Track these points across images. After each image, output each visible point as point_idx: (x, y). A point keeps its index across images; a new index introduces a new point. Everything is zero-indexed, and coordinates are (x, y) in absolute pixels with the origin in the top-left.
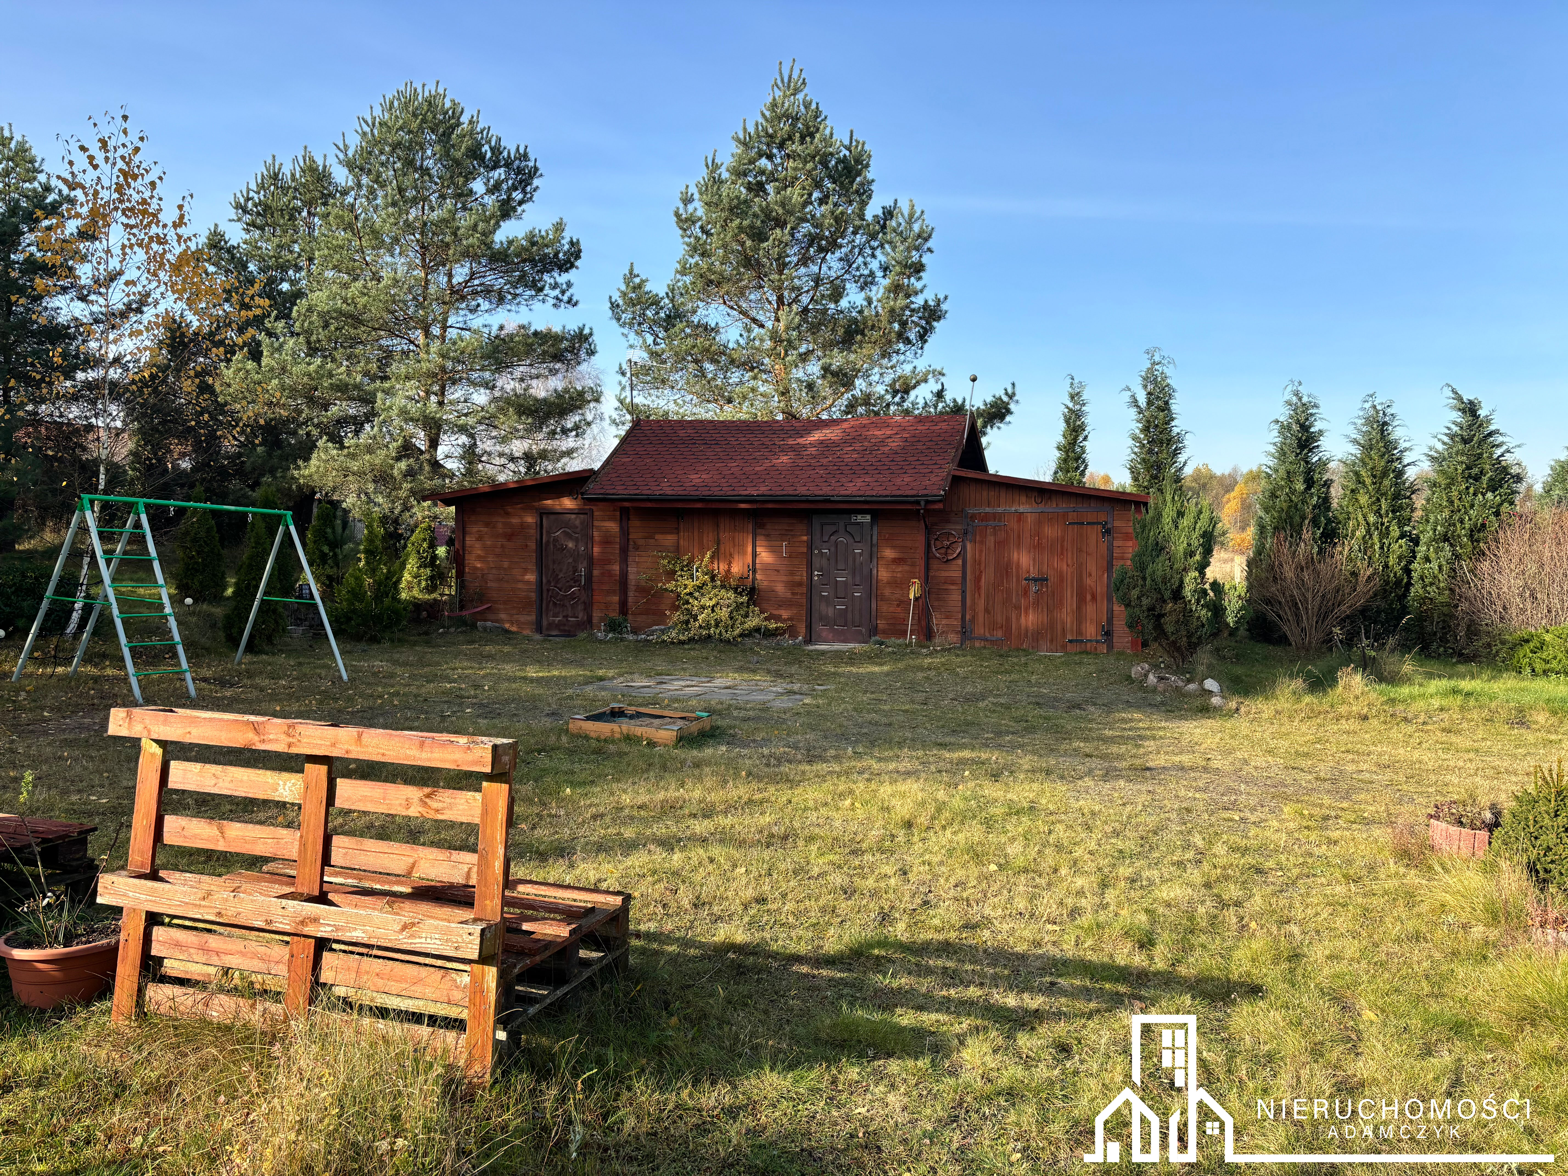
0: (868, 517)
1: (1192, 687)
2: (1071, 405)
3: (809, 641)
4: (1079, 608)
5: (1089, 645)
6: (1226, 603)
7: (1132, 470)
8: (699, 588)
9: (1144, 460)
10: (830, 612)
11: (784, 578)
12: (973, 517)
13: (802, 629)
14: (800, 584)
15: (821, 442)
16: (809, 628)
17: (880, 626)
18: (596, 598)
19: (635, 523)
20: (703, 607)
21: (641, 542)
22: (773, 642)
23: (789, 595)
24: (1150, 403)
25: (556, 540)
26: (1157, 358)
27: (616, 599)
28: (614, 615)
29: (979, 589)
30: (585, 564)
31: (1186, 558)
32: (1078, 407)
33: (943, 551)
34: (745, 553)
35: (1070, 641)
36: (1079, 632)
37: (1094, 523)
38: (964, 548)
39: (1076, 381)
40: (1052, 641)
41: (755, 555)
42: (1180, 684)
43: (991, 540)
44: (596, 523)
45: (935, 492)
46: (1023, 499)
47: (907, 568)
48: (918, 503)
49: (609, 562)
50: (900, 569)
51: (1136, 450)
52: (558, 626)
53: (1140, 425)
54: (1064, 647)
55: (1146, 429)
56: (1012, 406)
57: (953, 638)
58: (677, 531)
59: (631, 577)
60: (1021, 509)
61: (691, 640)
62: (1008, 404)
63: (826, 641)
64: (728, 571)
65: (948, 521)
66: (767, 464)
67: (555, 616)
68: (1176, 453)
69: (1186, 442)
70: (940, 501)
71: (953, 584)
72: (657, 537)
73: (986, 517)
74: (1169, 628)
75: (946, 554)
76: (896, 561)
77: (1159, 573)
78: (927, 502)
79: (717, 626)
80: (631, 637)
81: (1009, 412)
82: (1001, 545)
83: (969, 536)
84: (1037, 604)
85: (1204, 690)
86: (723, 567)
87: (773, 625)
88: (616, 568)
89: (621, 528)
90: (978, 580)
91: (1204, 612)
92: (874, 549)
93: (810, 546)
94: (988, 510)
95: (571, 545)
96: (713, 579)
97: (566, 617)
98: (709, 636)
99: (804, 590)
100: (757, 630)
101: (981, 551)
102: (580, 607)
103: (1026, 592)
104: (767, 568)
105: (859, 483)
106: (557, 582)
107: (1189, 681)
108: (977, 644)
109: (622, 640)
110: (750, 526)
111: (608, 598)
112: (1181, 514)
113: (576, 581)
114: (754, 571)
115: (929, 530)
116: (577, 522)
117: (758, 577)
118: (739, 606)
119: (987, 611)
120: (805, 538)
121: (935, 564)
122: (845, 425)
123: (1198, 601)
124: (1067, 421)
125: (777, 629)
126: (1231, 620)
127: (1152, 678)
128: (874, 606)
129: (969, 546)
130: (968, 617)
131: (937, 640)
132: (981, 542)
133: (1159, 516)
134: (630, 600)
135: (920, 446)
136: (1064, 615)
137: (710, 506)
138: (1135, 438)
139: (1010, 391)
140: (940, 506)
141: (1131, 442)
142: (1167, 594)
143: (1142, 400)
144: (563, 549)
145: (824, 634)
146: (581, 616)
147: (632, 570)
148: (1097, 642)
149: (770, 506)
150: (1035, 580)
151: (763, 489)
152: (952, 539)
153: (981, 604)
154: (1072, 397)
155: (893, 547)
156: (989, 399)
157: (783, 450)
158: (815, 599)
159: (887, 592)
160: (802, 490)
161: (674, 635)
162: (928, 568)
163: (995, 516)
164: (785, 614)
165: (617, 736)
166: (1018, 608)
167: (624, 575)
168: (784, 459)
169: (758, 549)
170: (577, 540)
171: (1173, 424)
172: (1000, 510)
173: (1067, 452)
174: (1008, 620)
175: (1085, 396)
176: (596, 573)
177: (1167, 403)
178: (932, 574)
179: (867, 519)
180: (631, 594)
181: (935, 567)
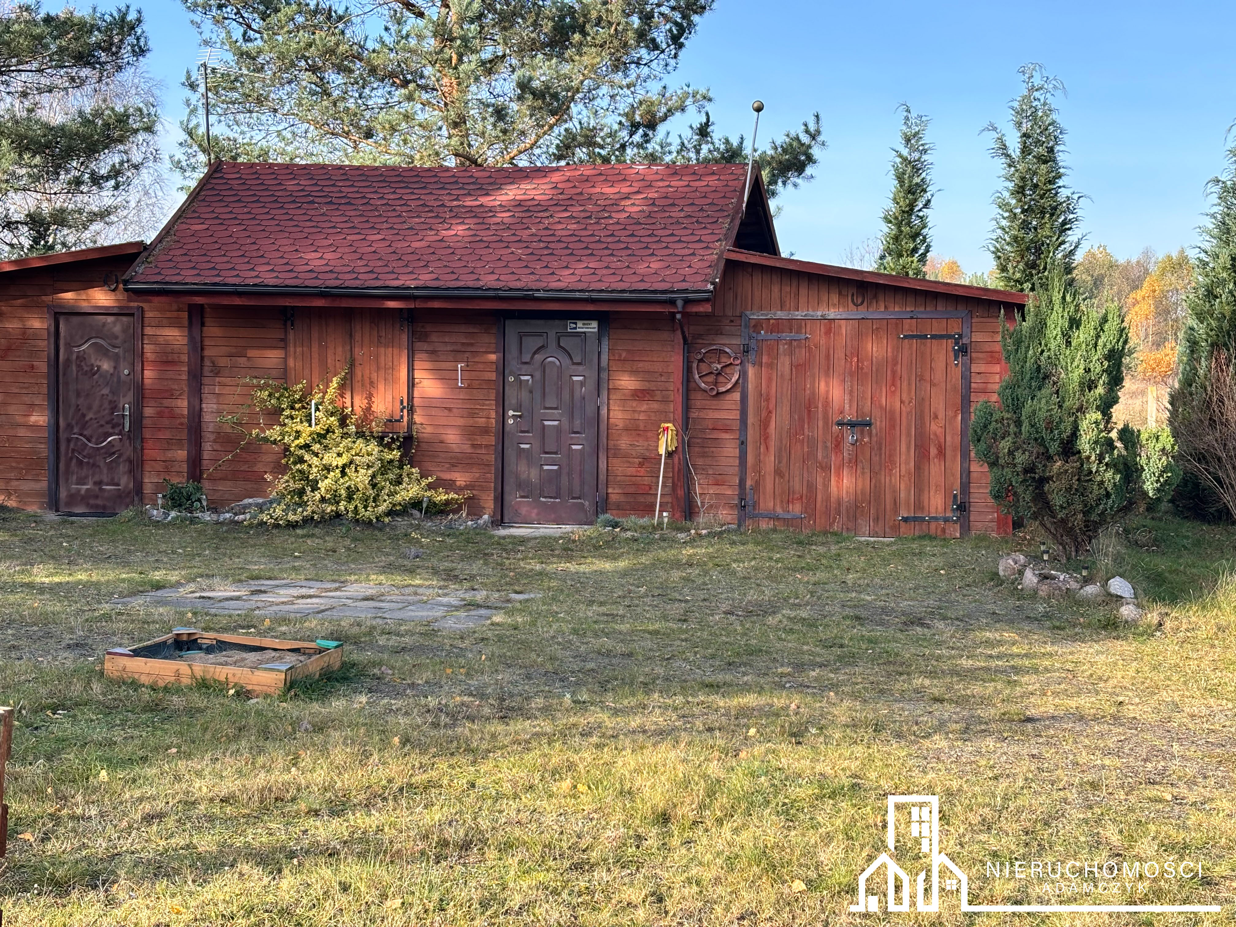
0: (594, 324)
1: (1091, 590)
2: (905, 152)
3: (500, 521)
4: (918, 468)
5: (933, 525)
6: (1143, 461)
7: (997, 254)
8: (321, 437)
9: (1015, 239)
10: (534, 475)
11: (460, 422)
12: (757, 326)
13: (489, 502)
14: (485, 431)
15: (519, 204)
16: (501, 500)
17: (613, 498)
18: (149, 453)
19: (213, 330)
20: (328, 468)
21: (223, 362)
22: (442, 523)
23: (467, 449)
24: (1025, 150)
25: (81, 358)
26: (1037, 81)
27: (182, 454)
28: (179, 480)
29: (767, 437)
30: (130, 397)
31: (1082, 391)
32: (916, 155)
33: (711, 379)
34: (395, 381)
35: (905, 520)
36: (919, 505)
37: (941, 337)
38: (743, 374)
39: (914, 114)
40: (876, 520)
41: (411, 384)
42: (1074, 585)
43: (784, 364)
44: (148, 331)
45: (699, 286)
46: (835, 298)
47: (655, 406)
48: (672, 302)
49: (170, 394)
50: (644, 407)
51: (1004, 223)
52: (85, 499)
53: (1011, 185)
54: (895, 529)
55: (1020, 191)
56: (816, 152)
57: (726, 515)
58: (283, 344)
59: (207, 418)
60: (832, 314)
61: (308, 521)
62: (809, 147)
63: (527, 521)
64: (368, 410)
65: (719, 333)
66: (431, 236)
67: (81, 481)
68: (1064, 228)
69: (1079, 212)
70: (707, 300)
71: (726, 431)
72: (251, 353)
73: (777, 326)
74: (1057, 500)
75: (716, 383)
76: (639, 395)
77: (1042, 414)
78: (687, 301)
79: (350, 498)
80: (207, 517)
81: (810, 159)
82: (800, 368)
83: (752, 356)
84: (854, 462)
85: (1110, 594)
86: (360, 402)
87: (441, 497)
88: (182, 405)
89: (191, 338)
90: (764, 424)
91: (1109, 475)
92: (604, 375)
93: (502, 370)
94: (780, 314)
95: (106, 366)
96: (343, 422)
97: (99, 483)
98: (338, 515)
99: (491, 440)
100: (416, 504)
101: (770, 380)
102: (123, 468)
103: (838, 444)
104: (430, 405)
105: (580, 268)
106: (84, 426)
107: (1087, 581)
108: (764, 525)
109: (193, 521)
110: (405, 337)
111: (170, 454)
112: (1075, 323)
113: (116, 425)
114: (411, 410)
115: (688, 345)
116: (117, 329)
117: (417, 418)
118: (386, 466)
119: (778, 472)
120: (493, 357)
121: (698, 400)
122: (556, 177)
123: (1101, 458)
124: (900, 178)
125: (447, 502)
126: (1150, 487)
127: (1030, 578)
128: (603, 465)
129: (751, 371)
130: (749, 483)
131: (701, 519)
132: (770, 366)
133: (1041, 326)
134: (206, 455)
135: (676, 213)
136: (896, 480)
137: (337, 304)
138: (1004, 205)
139: (812, 128)
140: (706, 308)
141: (996, 211)
142: (1054, 448)
143: (1014, 145)
144: (93, 372)
145: (524, 510)
146: (125, 482)
147: (209, 406)
148: (946, 520)
149: (436, 305)
150: (852, 425)
151: (425, 278)
152: (725, 360)
153: (770, 462)
154: (908, 140)
155: (634, 372)
156: (781, 140)
157: (457, 215)
158: (510, 453)
159: (624, 443)
160: (489, 281)
161: (279, 512)
162: (687, 408)
163: (791, 324)
164: (460, 478)
165: (186, 681)
166: (826, 468)
167: (196, 416)
168: (460, 229)
169: (418, 374)
170: (116, 359)
171: (1060, 183)
172: (799, 315)
173: (899, 225)
174: (811, 487)
175: (927, 138)
176: (148, 411)
177: (1051, 150)
178: (694, 414)
179: (593, 327)
180: (207, 446)
181: (698, 404)
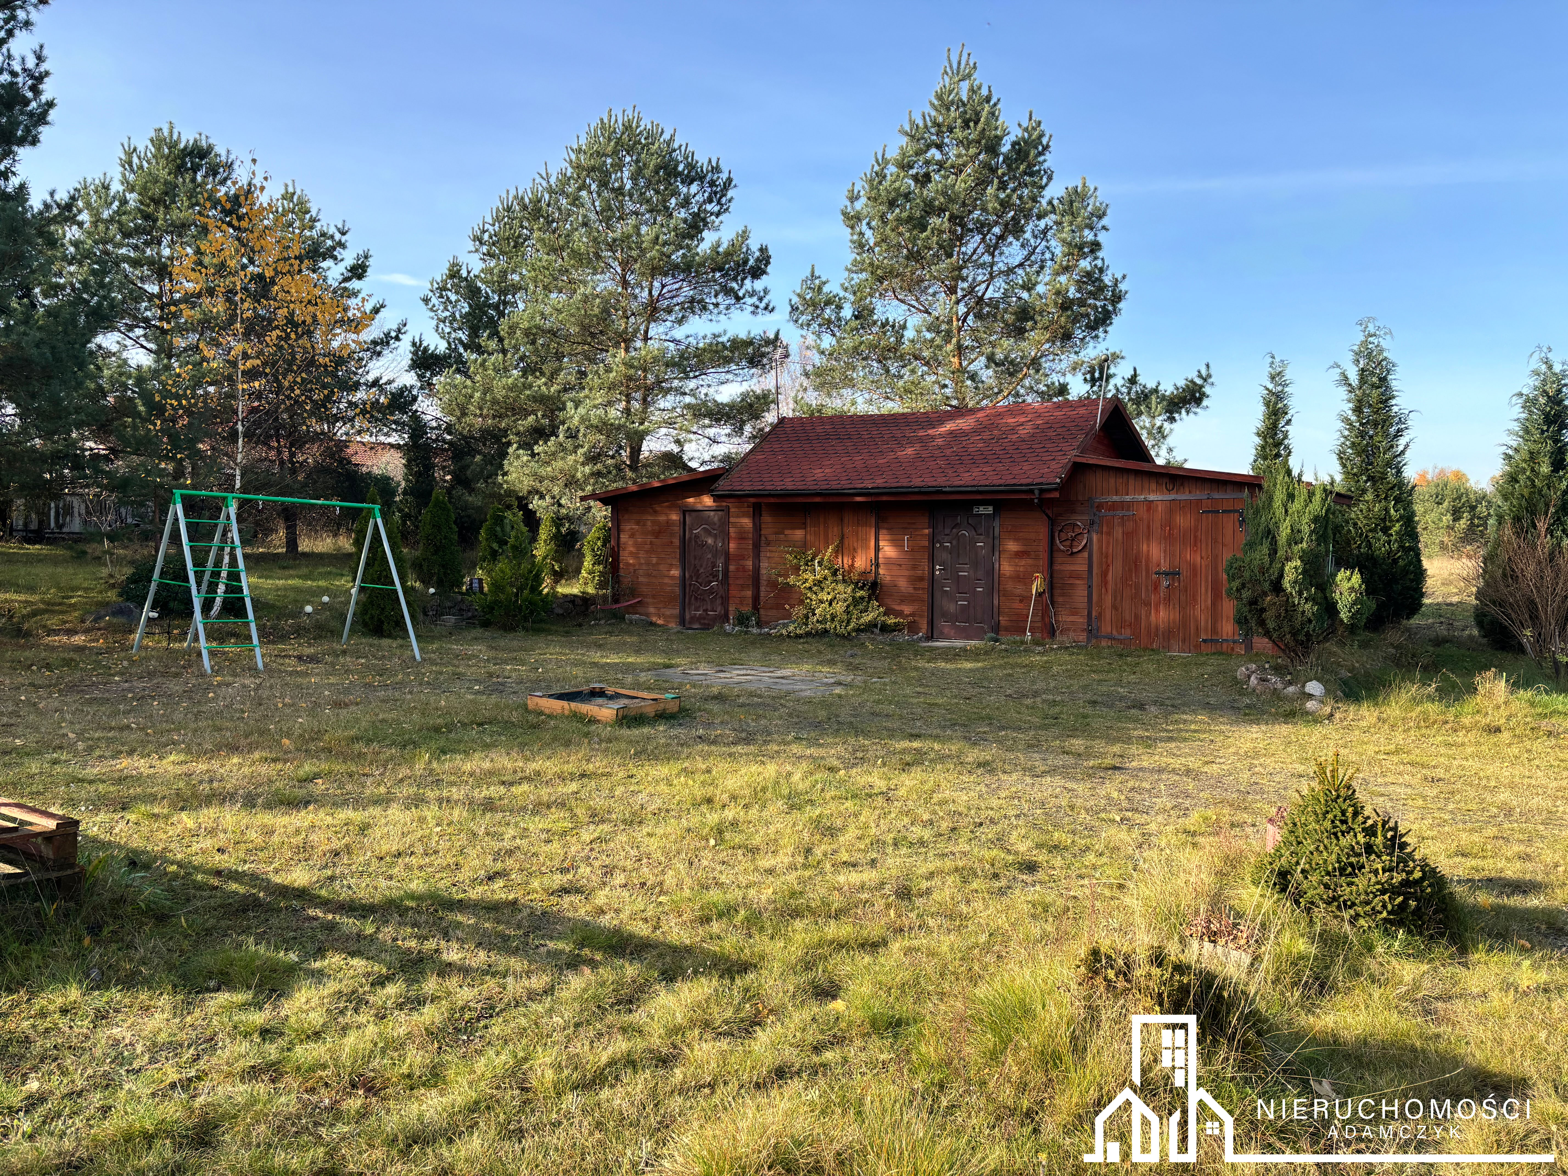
0: (991, 508)
1: (1291, 689)
2: (1271, 386)
3: (930, 637)
4: (1214, 604)
5: (1225, 646)
6: (1337, 596)
7: (1341, 456)
8: (819, 583)
9: (1353, 443)
10: (952, 608)
11: (907, 573)
12: (1100, 506)
13: (924, 625)
14: (921, 579)
15: (951, 432)
16: (931, 624)
17: (1003, 623)
18: (733, 592)
19: (767, 519)
20: (821, 602)
21: (772, 537)
22: (888, 637)
23: (911, 590)
24: (1363, 380)
25: (697, 536)
26: (1371, 329)
27: (749, 593)
28: (747, 609)
29: (1106, 583)
30: (722, 560)
31: (1290, 545)
32: (1279, 388)
33: (1068, 543)
34: (867, 548)
35: (1204, 641)
36: (1214, 630)
37: (1230, 511)
38: (1090, 540)
39: (1277, 359)
40: (1184, 641)
41: (877, 549)
42: (1279, 686)
43: (1118, 532)
44: (732, 520)
45: (1051, 480)
46: (1153, 486)
47: (1030, 561)
48: (1031, 491)
49: (742, 557)
50: (1023, 563)
51: (1346, 433)
52: (699, 619)
53: (1351, 405)
54: (1198, 647)
55: (1358, 410)
56: (1207, 390)
57: (1082, 637)
58: (803, 526)
59: (763, 571)
60: (1152, 497)
61: (808, 634)
62: (1201, 387)
63: (948, 638)
64: (852, 566)
65: (1073, 512)
66: (892, 456)
67: (697, 609)
68: (1399, 434)
69: (1409, 423)
70: (1055, 489)
71: (1078, 578)
72: (787, 532)
73: (1114, 506)
74: (1271, 625)
75: (1071, 546)
76: (1019, 555)
78: (1042, 491)
79: (833, 620)
80: (755, 631)
81: (1203, 395)
82: (1129, 536)
83: (1096, 527)
84: (1168, 600)
85: (1304, 693)
86: (847, 561)
87: (891, 620)
88: (749, 564)
89: (754, 523)
90: (1104, 574)
91: (1308, 606)
92: (997, 542)
93: (933, 540)
94: (1115, 498)
95: (710, 541)
96: (835, 573)
97: (706, 610)
98: (826, 631)
99: (925, 584)
100: (872, 626)
101: (1108, 543)
102: (719, 601)
103: (1156, 586)
104: (889, 562)
105: (976, 473)
106: (698, 577)
107: (1290, 683)
108: (1104, 643)
109: (746, 633)
110: (873, 520)
111: (743, 593)
112: (1291, 497)
113: (715, 576)
114: (877, 565)
115: (1053, 522)
116: (716, 519)
117: (881, 571)
118: (856, 602)
119: (1114, 607)
120: (926, 531)
121: (1059, 558)
122: (980, 415)
123: (1300, 593)
124: (1267, 404)
125: (896, 624)
126: (1344, 615)
127: (1253, 680)
128: (996, 602)
129: (1095, 537)
130: (1094, 614)
131: (1059, 638)
132: (1109, 534)
133: (1271, 499)
134: (762, 594)
135: (1051, 434)
136: (1198, 612)
137: (831, 500)
138: (1346, 420)
139: (1204, 373)
140: (1056, 495)
141: (1340, 425)
142: (1267, 586)
143: (1354, 377)
144: (704, 545)
145: (946, 631)
146: (719, 610)
147: (764, 565)
148: (1234, 642)
149: (885, 498)
150: (1167, 574)
151: (880, 482)
152: (1077, 531)
153: (1108, 600)
154: (1273, 378)
155: (1016, 540)
156: (1182, 383)
157: (911, 443)
158: (938, 595)
159: (1010, 586)
160: (917, 482)
161: (791, 628)
162: (1051, 563)
163: (1123, 505)
164: (907, 609)
166: (1148, 604)
167: (757, 570)
168: (909, 451)
169: (881, 543)
170: (715, 536)
172: (1128, 498)
173: (1265, 438)
174: (1137, 617)
176: (732, 568)
178: (1057, 567)
179: (990, 510)
180: (762, 589)
181: (1060, 560)
